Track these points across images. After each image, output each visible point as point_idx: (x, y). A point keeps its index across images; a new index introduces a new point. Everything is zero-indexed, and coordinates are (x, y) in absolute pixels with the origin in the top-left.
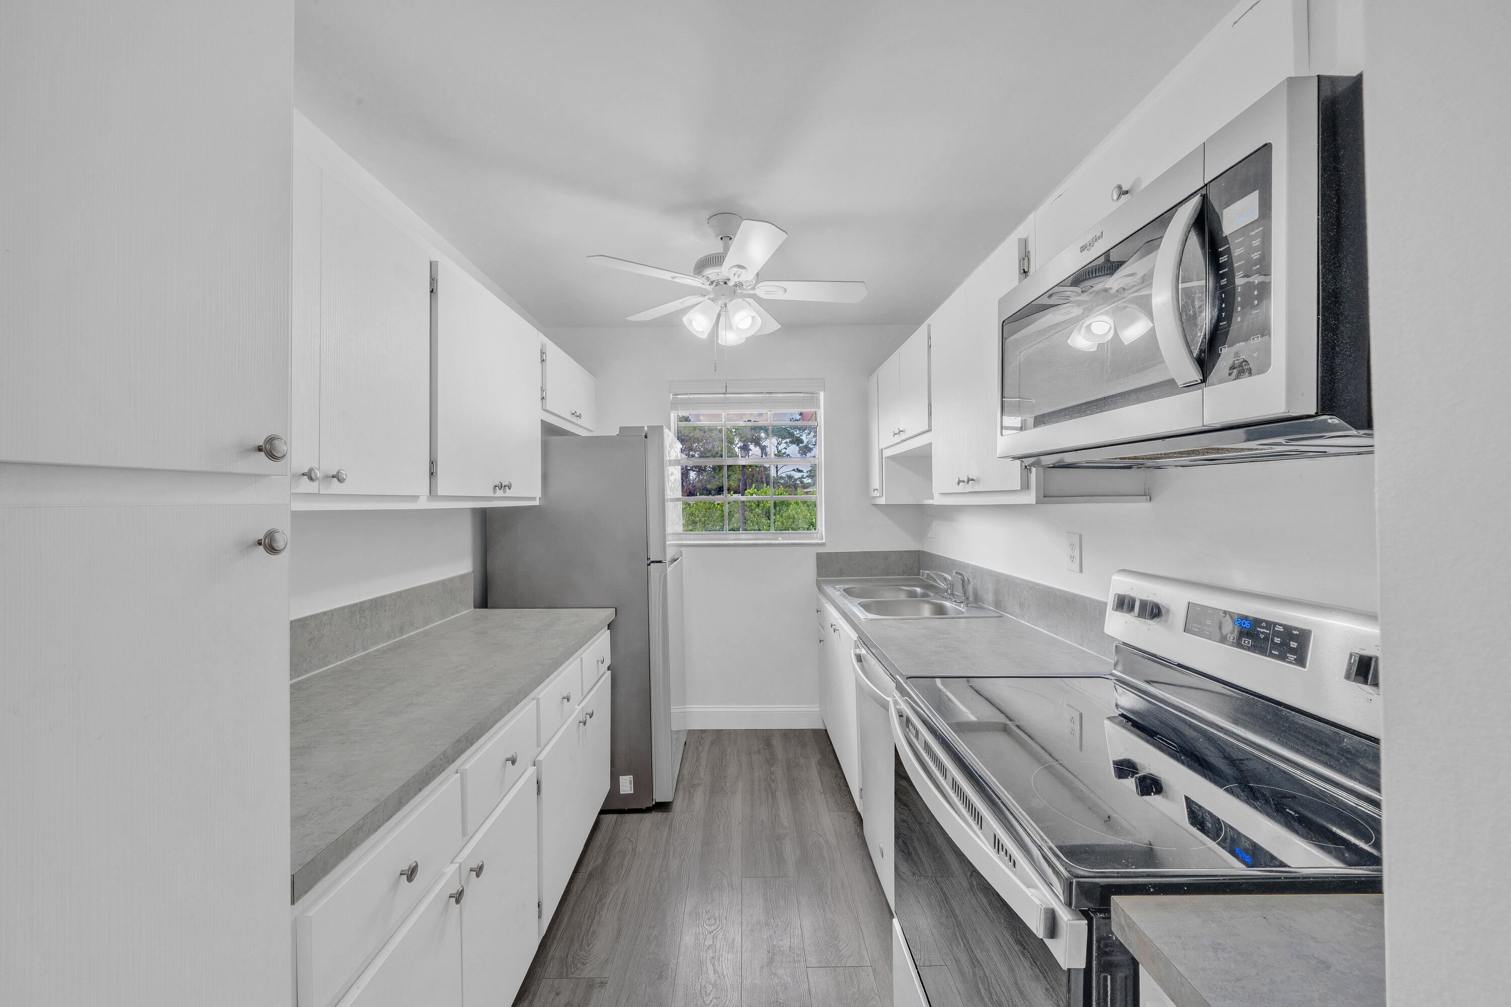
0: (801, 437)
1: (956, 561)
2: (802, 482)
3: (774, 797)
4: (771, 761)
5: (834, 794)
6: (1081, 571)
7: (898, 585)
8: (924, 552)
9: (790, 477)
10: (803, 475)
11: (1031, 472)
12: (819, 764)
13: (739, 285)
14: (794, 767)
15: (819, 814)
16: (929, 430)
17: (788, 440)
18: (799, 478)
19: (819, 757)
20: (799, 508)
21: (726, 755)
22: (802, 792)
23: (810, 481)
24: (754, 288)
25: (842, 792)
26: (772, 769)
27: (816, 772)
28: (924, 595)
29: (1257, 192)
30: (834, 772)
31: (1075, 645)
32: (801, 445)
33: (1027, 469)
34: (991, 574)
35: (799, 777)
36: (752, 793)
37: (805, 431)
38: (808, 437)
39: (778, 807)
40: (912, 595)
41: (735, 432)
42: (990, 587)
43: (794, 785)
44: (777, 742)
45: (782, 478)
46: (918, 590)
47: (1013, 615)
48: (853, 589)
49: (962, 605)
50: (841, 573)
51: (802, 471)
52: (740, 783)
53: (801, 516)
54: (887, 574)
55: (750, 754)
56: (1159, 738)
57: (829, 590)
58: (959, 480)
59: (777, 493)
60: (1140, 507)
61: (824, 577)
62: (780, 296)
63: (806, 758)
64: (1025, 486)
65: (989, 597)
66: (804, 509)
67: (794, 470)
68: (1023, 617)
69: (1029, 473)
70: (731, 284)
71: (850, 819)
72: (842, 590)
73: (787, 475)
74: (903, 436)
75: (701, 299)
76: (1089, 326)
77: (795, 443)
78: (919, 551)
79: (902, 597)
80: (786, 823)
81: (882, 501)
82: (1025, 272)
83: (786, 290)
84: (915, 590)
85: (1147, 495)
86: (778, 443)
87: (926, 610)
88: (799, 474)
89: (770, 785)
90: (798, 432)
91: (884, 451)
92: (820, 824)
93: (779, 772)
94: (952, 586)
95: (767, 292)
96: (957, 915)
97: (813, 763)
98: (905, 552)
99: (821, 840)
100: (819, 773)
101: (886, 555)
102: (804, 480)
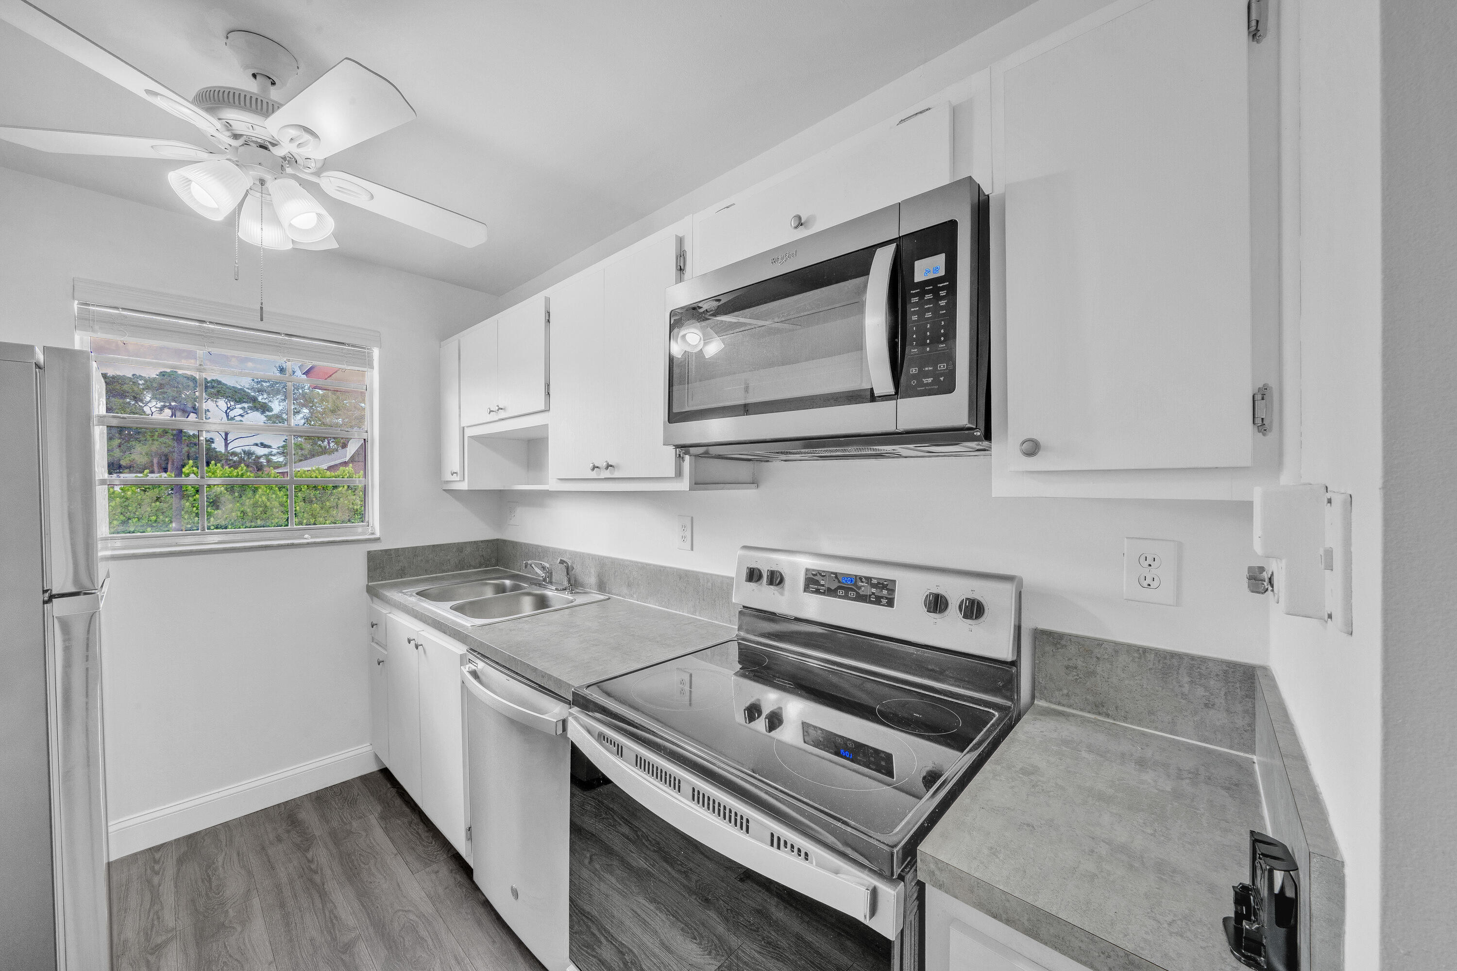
0: (270, 404)
1: (548, 547)
2: (269, 461)
3: (323, 895)
4: (305, 843)
5: (413, 849)
6: (692, 549)
7: (483, 580)
8: (504, 541)
9: (249, 454)
10: (272, 452)
11: (683, 461)
12: (383, 818)
13: (290, 160)
14: (345, 838)
15: (400, 884)
16: (547, 410)
17: (246, 405)
18: (265, 455)
19: (379, 808)
20: (273, 493)
21: (216, 870)
22: (367, 867)
23: (281, 459)
24: (318, 173)
25: (423, 840)
26: (310, 855)
27: (381, 830)
28: (515, 588)
29: (943, 255)
30: (406, 820)
31: (687, 615)
32: (268, 413)
33: (680, 458)
34: (593, 557)
35: (357, 848)
36: (282, 905)
37: (278, 397)
38: (281, 404)
39: (335, 906)
40: (501, 589)
41: (144, 384)
42: (592, 571)
43: (352, 862)
44: (309, 817)
45: (234, 454)
46: (508, 582)
47: (620, 596)
48: (429, 590)
49: (567, 593)
50: (402, 573)
51: (269, 447)
52: (256, 902)
53: (276, 504)
54: (463, 568)
55: (263, 848)
56: (777, 680)
57: (394, 595)
58: (594, 465)
59: (235, 474)
60: (747, 494)
61: (379, 581)
62: (360, 201)
63: (360, 818)
64: (679, 473)
65: (591, 580)
66: (280, 495)
67: (256, 445)
68: (631, 596)
69: (681, 461)
70: (279, 152)
71: (444, 869)
72: (414, 594)
73: (244, 452)
74: (502, 414)
75: (205, 155)
76: (684, 336)
77: (257, 410)
78: (498, 540)
79: (489, 593)
80: (351, 921)
81: (464, 486)
82: (681, 269)
83: (372, 197)
84: (504, 583)
85: (755, 482)
86: (228, 408)
87: (527, 603)
88: (265, 451)
89: (311, 880)
90: (265, 396)
91: (466, 430)
92: (405, 897)
93: (322, 855)
94: (550, 574)
95: (340, 189)
96: (588, 913)
97: (373, 820)
98: (482, 542)
99: (412, 917)
100: (386, 830)
101: (460, 547)
102: (272, 457)
